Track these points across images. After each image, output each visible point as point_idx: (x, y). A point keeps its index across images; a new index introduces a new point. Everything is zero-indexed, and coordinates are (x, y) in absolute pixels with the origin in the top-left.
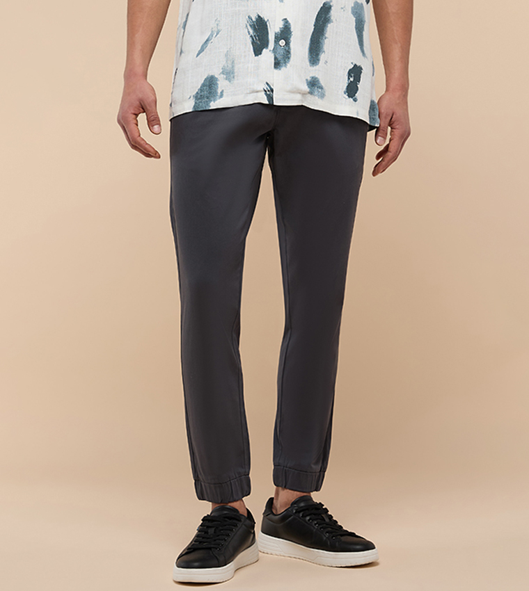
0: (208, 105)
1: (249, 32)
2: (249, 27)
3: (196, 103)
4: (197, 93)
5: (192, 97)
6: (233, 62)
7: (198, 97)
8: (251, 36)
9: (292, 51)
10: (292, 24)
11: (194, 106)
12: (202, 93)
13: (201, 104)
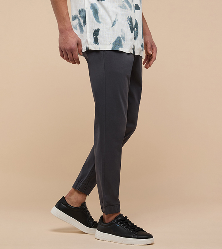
0: (118, 48)
1: (128, 23)
2: (128, 21)
3: (113, 47)
4: (114, 43)
5: (111, 44)
6: (124, 34)
7: (115, 44)
8: (129, 25)
9: (139, 34)
10: (138, 22)
11: (112, 48)
12: (116, 43)
13: (115, 48)
